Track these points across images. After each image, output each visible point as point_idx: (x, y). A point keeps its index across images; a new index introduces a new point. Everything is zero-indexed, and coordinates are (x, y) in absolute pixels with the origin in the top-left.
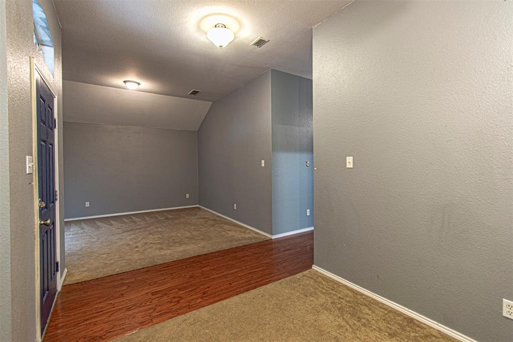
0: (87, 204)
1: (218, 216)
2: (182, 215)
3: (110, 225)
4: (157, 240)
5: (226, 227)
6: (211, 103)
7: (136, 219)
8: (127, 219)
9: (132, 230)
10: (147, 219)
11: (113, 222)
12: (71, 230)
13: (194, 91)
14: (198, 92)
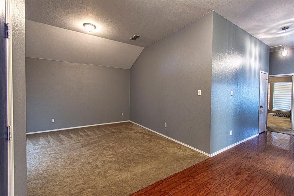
0: (53, 120)
1: (149, 131)
2: (122, 129)
3: (70, 139)
4: (113, 157)
5: (161, 142)
6: (144, 48)
7: (89, 133)
8: (83, 133)
9: (88, 144)
10: (97, 132)
11: (72, 135)
12: (40, 143)
13: (136, 36)
14: (139, 37)
